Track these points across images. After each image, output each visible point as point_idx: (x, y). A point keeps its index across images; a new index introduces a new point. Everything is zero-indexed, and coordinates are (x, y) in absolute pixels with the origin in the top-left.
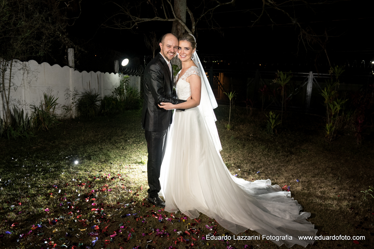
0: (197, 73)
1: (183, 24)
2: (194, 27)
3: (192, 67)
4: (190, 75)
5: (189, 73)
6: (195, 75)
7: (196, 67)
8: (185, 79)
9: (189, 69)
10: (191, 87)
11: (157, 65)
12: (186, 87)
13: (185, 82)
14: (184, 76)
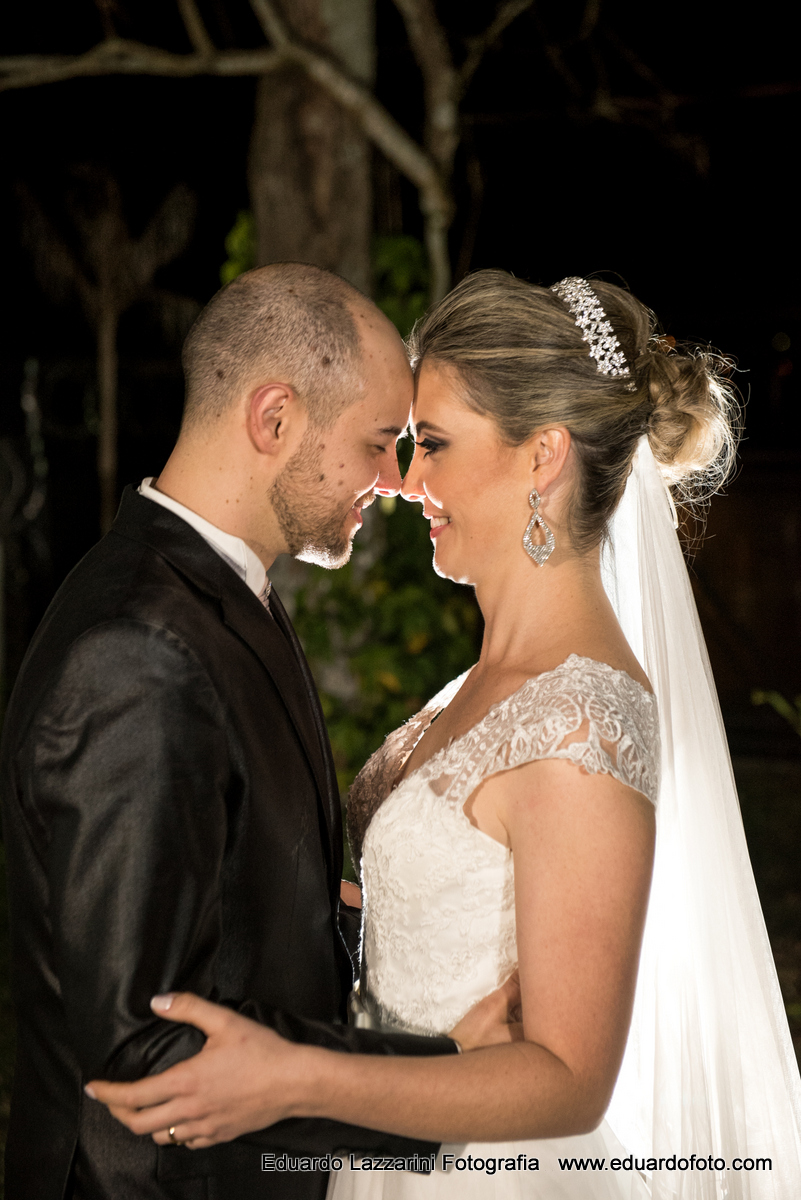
0: (609, 750)
1: (348, 94)
2: (444, 117)
3: (573, 661)
4: (517, 758)
5: (521, 733)
6: (583, 771)
7: (617, 677)
8: (462, 794)
9: (533, 684)
10: (521, 895)
11: (157, 625)
12: (455, 886)
13: (456, 820)
14: (458, 760)
